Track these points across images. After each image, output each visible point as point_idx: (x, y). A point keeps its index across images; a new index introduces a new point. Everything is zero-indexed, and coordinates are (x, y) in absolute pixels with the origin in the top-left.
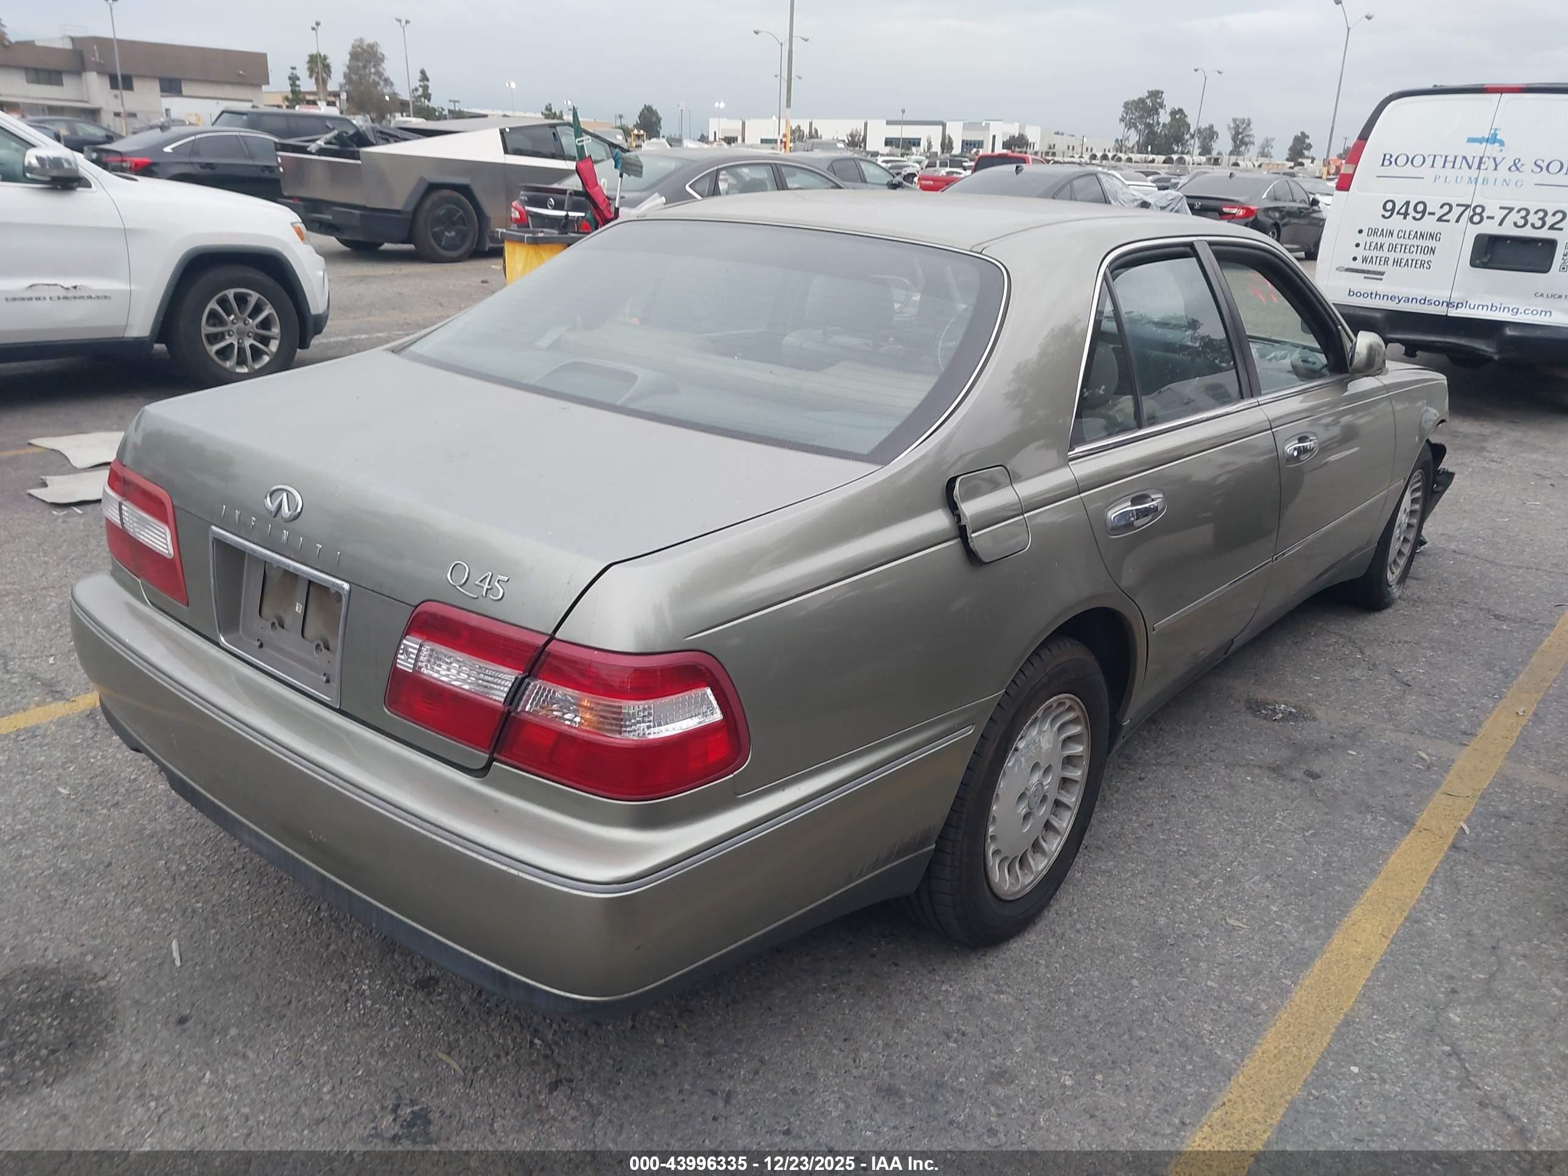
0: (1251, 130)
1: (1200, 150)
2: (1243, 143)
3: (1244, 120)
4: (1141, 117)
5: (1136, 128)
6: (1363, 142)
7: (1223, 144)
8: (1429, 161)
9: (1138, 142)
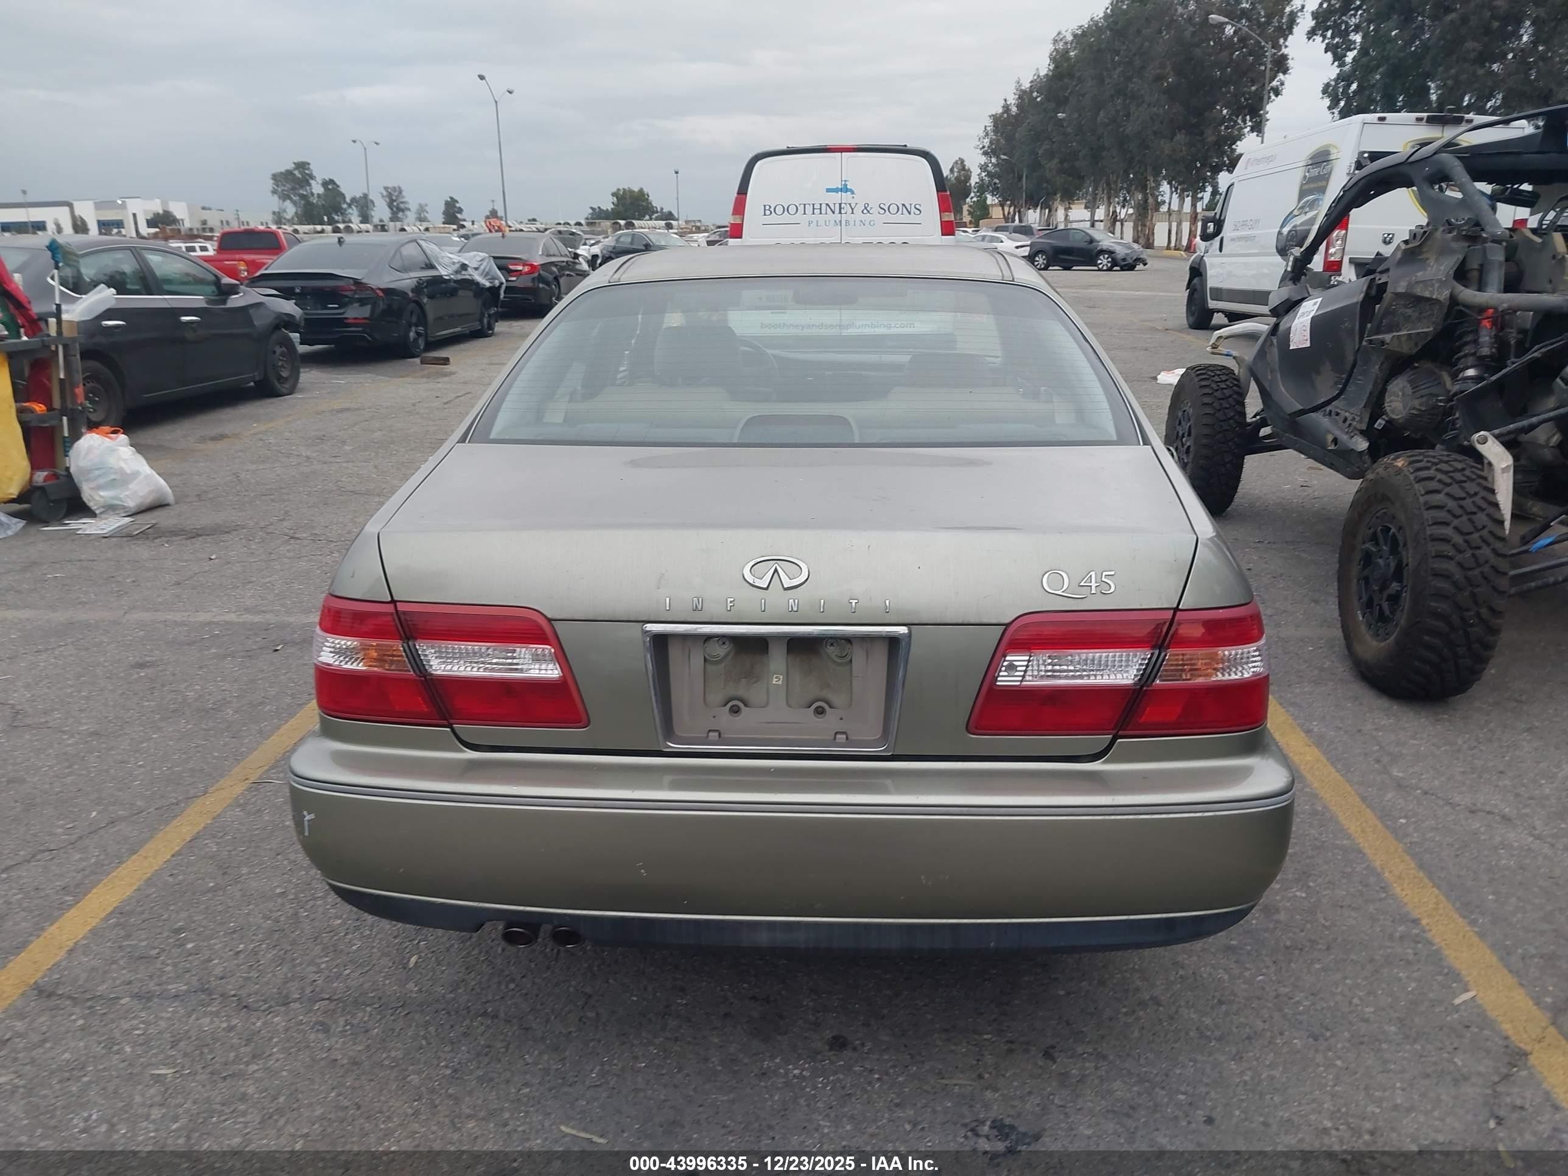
0: (403, 197)
1: (360, 219)
2: (400, 210)
3: (395, 188)
4: (293, 189)
5: (291, 199)
6: (744, 196)
7: (381, 211)
8: (801, 208)
9: (296, 213)
